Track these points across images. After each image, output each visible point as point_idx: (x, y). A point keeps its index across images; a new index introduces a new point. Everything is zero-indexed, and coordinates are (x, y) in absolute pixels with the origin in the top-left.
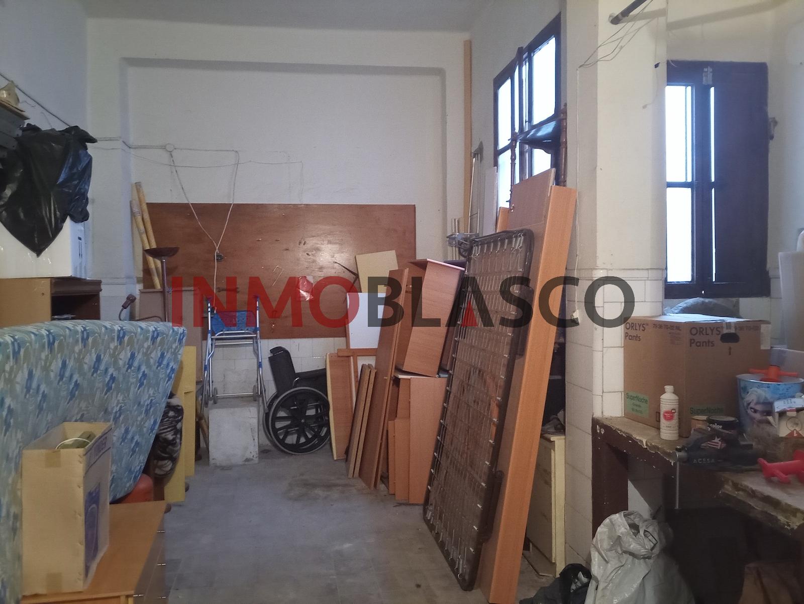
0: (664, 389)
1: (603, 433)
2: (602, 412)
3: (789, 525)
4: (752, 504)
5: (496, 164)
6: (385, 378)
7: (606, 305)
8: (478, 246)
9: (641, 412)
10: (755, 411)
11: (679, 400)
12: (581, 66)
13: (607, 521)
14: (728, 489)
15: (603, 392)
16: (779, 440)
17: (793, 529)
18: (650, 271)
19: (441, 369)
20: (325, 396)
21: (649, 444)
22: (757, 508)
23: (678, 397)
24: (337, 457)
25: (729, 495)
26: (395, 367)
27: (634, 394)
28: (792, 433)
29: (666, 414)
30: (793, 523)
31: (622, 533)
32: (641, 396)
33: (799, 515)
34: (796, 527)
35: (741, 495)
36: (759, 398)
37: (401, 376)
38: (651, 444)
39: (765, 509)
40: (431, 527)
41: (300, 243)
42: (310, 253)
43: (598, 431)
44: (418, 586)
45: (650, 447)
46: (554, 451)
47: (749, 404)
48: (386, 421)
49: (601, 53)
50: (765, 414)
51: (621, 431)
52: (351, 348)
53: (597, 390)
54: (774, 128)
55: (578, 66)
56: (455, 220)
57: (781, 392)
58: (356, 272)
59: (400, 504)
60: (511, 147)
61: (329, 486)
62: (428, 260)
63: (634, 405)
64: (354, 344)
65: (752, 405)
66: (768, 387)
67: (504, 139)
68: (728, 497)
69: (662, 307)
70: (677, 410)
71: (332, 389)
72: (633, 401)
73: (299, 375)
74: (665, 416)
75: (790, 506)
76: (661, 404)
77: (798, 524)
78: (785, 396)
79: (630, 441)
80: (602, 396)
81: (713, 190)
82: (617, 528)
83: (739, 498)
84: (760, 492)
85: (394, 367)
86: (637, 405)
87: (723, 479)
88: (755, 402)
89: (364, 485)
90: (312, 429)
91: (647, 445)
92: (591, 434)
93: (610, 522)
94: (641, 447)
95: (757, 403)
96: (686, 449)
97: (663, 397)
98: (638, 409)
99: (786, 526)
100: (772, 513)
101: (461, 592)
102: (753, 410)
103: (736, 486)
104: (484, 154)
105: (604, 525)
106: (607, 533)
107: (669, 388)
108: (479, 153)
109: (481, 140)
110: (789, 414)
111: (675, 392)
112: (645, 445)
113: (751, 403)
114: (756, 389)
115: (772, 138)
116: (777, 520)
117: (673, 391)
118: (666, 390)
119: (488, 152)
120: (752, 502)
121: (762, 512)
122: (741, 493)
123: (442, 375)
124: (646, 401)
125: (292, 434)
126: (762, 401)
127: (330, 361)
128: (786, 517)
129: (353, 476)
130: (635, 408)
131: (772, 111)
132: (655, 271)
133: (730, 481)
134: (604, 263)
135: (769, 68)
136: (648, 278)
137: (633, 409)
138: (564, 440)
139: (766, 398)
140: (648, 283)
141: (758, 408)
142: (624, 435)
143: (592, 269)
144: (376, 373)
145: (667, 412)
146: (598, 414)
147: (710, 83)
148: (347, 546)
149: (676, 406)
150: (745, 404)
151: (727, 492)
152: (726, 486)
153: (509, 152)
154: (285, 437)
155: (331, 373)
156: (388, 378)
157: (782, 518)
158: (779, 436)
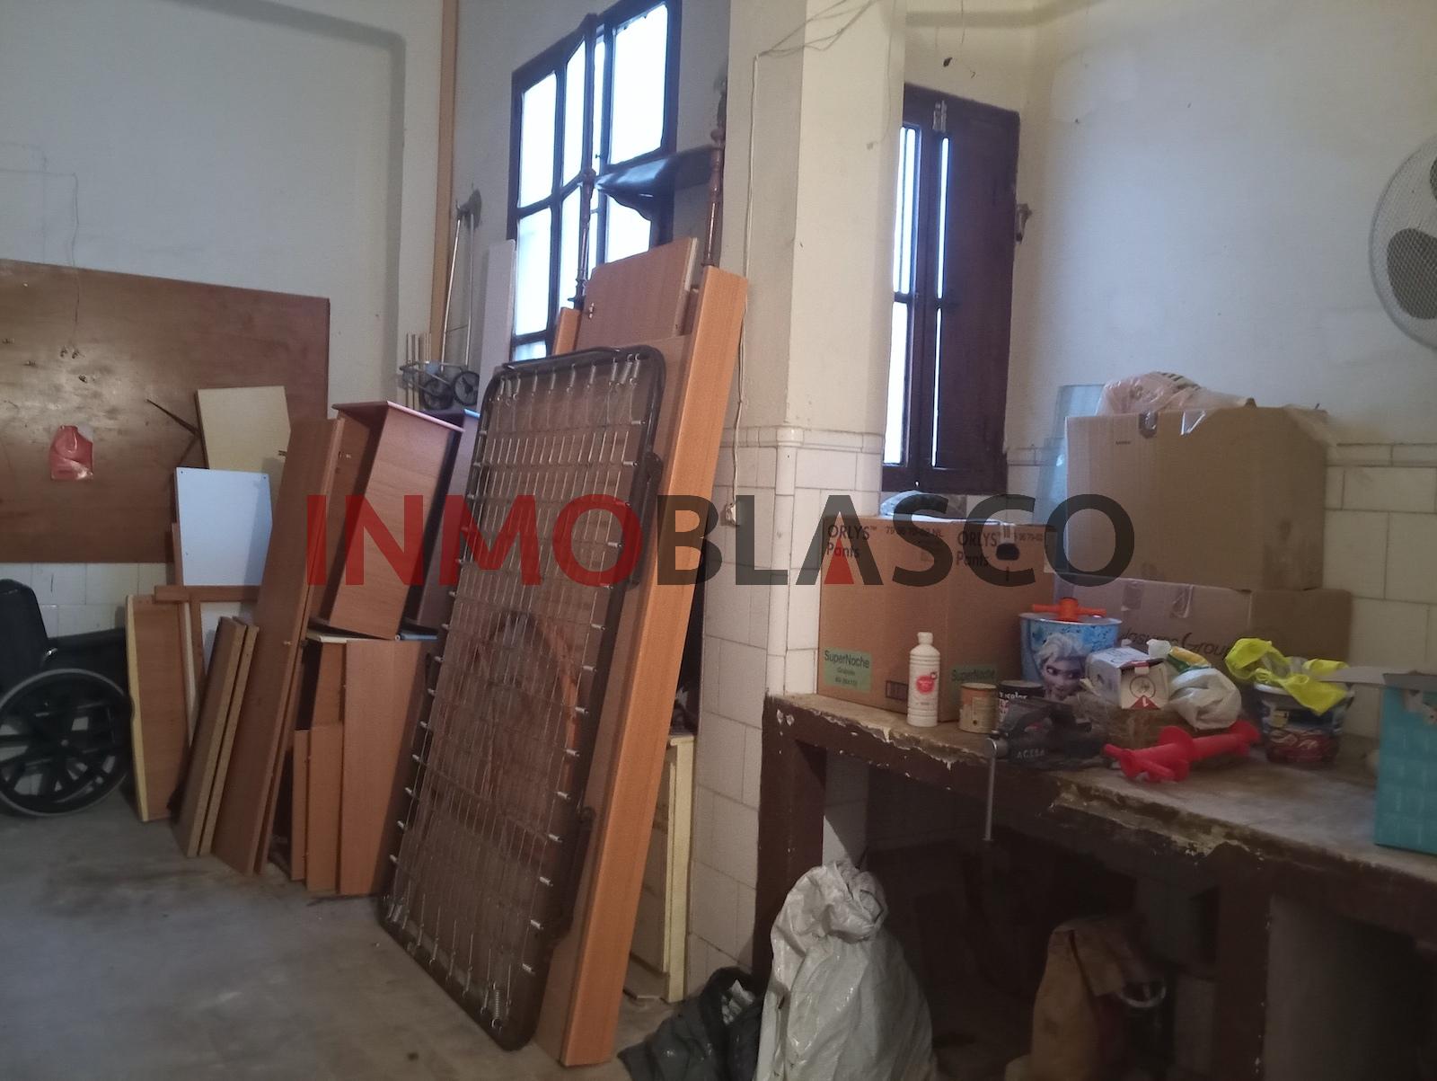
0: (917, 638)
1: (789, 723)
2: (784, 687)
3: (1195, 850)
4: (1118, 821)
5: (512, 233)
6: (285, 643)
7: (799, 492)
8: (513, 378)
9: (855, 683)
10: (1056, 672)
11: (941, 656)
12: (765, 53)
13: (804, 881)
14: (1068, 798)
15: (787, 650)
16: (1123, 714)
17: (1201, 855)
18: (865, 437)
19: (406, 626)
20: (120, 690)
21: (897, 736)
22: (1127, 826)
23: (940, 651)
24: (149, 816)
25: (1071, 809)
26: (309, 622)
27: (840, 652)
28: (1139, 703)
29: (921, 682)
30: (1203, 844)
31: (835, 900)
32: (857, 655)
33: (1215, 830)
34: (1207, 852)
35: (1096, 808)
36: (1063, 648)
37: (325, 639)
38: (901, 735)
39: (1144, 827)
40: (401, 938)
41: (63, 352)
42: (88, 378)
43: (780, 721)
44: (413, 1057)
45: (898, 741)
46: (675, 764)
47: (1045, 661)
48: (286, 731)
49: (811, 33)
50: (1071, 676)
51: (834, 717)
52: (185, 584)
53: (777, 645)
54: (1024, 222)
55: (760, 52)
56: (413, 337)
57: (1094, 640)
58: (196, 425)
59: (320, 900)
60: (555, 202)
61: (147, 878)
62: (390, 403)
63: (840, 670)
64: (192, 575)
65: (1050, 662)
66: (1078, 632)
67: (535, 186)
68: (1067, 814)
69: (879, 501)
70: (938, 674)
71: (140, 671)
72: (838, 665)
73: (56, 642)
74: (919, 686)
75: (1197, 816)
76: (911, 665)
77: (1213, 845)
78: (1101, 645)
79: (854, 734)
80: (785, 658)
81: (939, 311)
82: (826, 892)
83: (1091, 812)
84: (1134, 799)
85: (306, 624)
86: (845, 672)
87: (1059, 784)
88: (1056, 656)
89: (227, 869)
90: (84, 760)
91: (891, 736)
92: (761, 727)
93: (809, 883)
94: (879, 741)
95: (1060, 658)
96: (1007, 734)
97: (917, 651)
98: (849, 677)
99: (1187, 852)
100: (1159, 832)
101: (503, 1056)
102: (1051, 671)
103: (1085, 793)
104: (482, 215)
105: (799, 890)
106: (802, 903)
107: (925, 637)
108: (471, 212)
109: (475, 188)
110: (1137, 670)
111: (934, 644)
112: (887, 737)
113: (1050, 659)
114: (1060, 635)
115: (1020, 238)
116: (1169, 842)
117: (931, 641)
118: (921, 640)
119: (494, 211)
120: (1116, 818)
121: (1138, 832)
122: (1095, 803)
123: (407, 636)
124: (866, 664)
125: (31, 773)
126: (1066, 655)
127: (135, 613)
128: (1189, 837)
129: (198, 853)
130: (842, 676)
131: (1022, 195)
132: (871, 438)
133: (1073, 786)
134: (797, 418)
135: (1023, 123)
136: (861, 449)
137: (837, 680)
138: (692, 744)
139: (1073, 648)
140: (861, 456)
141: (1062, 666)
142: (840, 723)
143: (777, 427)
144: (258, 635)
145: (923, 678)
146: (776, 691)
147: (943, 129)
148: (227, 997)
149: (936, 668)
150: (1038, 662)
151: (1066, 805)
152: (1064, 795)
153: (546, 215)
154: (14, 781)
155: (137, 636)
156: (293, 644)
157: (1179, 839)
158: (1119, 708)
